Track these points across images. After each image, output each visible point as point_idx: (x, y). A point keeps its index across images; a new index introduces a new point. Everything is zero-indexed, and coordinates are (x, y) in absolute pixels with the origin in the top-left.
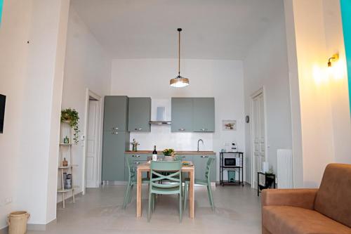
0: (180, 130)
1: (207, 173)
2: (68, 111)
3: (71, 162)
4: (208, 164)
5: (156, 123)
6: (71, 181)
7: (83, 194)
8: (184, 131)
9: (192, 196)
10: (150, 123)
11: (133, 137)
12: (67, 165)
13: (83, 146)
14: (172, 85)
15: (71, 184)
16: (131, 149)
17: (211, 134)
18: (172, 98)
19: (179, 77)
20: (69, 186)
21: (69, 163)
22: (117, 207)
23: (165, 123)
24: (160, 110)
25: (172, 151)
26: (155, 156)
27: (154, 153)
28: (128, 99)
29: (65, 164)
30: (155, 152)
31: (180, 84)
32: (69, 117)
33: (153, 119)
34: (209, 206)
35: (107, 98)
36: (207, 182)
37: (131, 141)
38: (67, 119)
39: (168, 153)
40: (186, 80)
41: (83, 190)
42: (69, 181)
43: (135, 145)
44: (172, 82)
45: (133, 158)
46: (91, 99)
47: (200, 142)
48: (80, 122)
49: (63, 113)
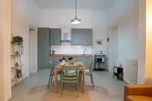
2: (17, 37)
3: (21, 63)
5: (64, 41)
6: (21, 74)
8: (77, 45)
10: (61, 41)
11: (53, 48)
14: (72, 23)
16: (52, 53)
18: (72, 29)
19: (76, 18)
20: (20, 76)
21: (19, 64)
23: (68, 41)
24: (66, 35)
29: (17, 65)
31: (76, 22)
32: (17, 40)
33: (62, 39)
35: (39, 29)
37: (52, 50)
38: (16, 42)
39: (70, 58)
42: (19, 73)
43: (54, 52)
44: (72, 21)
46: (31, 30)
47: (85, 50)
48: (24, 43)
49: (14, 38)
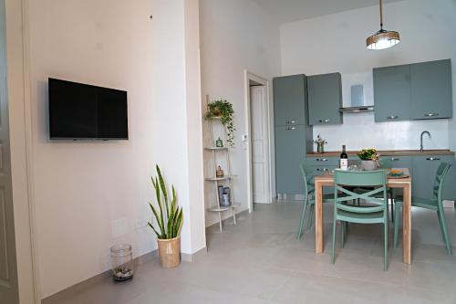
0: (389, 119)
1: (437, 188)
2: (218, 103)
3: (229, 171)
4: (440, 172)
5: (350, 110)
6: (229, 197)
7: (250, 211)
8: (397, 119)
9: (407, 228)
10: (342, 111)
11: (318, 132)
12: (222, 176)
13: (246, 149)
14: (370, 47)
15: (229, 200)
16: (315, 150)
17: (446, 122)
18: (374, 69)
19: (382, 31)
20: (226, 203)
21: (226, 173)
22: (291, 234)
23: (364, 109)
25: (372, 152)
26: (344, 161)
27: (342, 157)
28: (305, 78)
29: (219, 174)
30: (344, 155)
31: (383, 44)
32: (219, 111)
33: (346, 104)
34: (441, 244)
35: (276, 81)
36: (436, 203)
37: (315, 138)
38: (217, 114)
39: (366, 155)
40: (395, 35)
41: (249, 206)
42: (226, 197)
43: (321, 144)
44: (370, 41)
45: (319, 163)
46: (252, 85)
47: (426, 135)
48: (235, 117)
49: (212, 106)
